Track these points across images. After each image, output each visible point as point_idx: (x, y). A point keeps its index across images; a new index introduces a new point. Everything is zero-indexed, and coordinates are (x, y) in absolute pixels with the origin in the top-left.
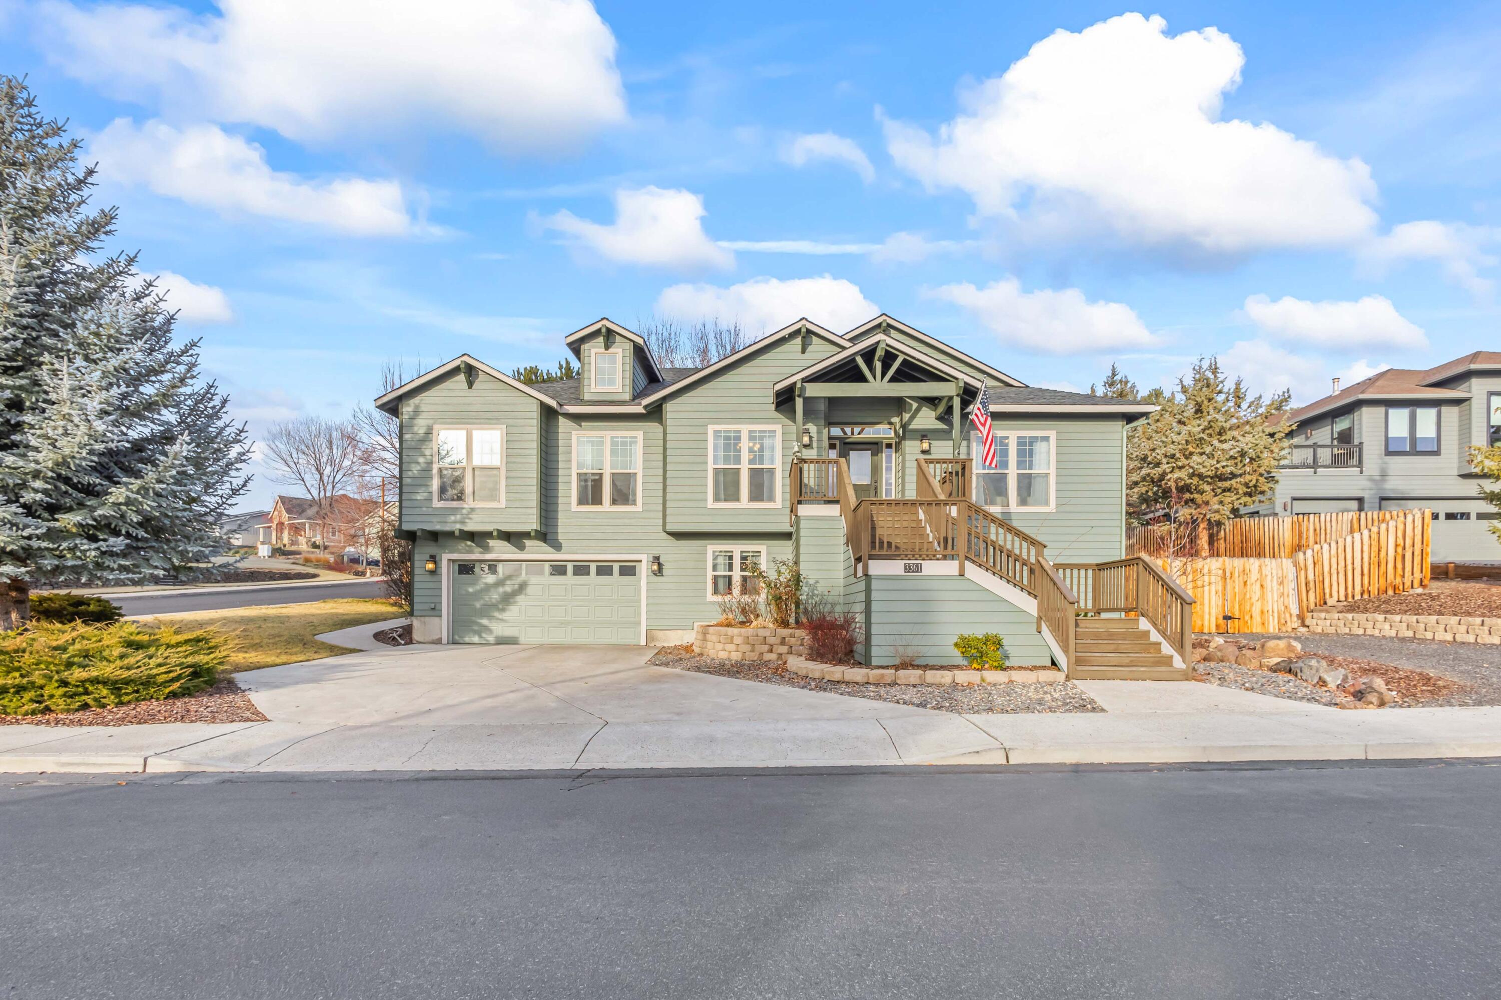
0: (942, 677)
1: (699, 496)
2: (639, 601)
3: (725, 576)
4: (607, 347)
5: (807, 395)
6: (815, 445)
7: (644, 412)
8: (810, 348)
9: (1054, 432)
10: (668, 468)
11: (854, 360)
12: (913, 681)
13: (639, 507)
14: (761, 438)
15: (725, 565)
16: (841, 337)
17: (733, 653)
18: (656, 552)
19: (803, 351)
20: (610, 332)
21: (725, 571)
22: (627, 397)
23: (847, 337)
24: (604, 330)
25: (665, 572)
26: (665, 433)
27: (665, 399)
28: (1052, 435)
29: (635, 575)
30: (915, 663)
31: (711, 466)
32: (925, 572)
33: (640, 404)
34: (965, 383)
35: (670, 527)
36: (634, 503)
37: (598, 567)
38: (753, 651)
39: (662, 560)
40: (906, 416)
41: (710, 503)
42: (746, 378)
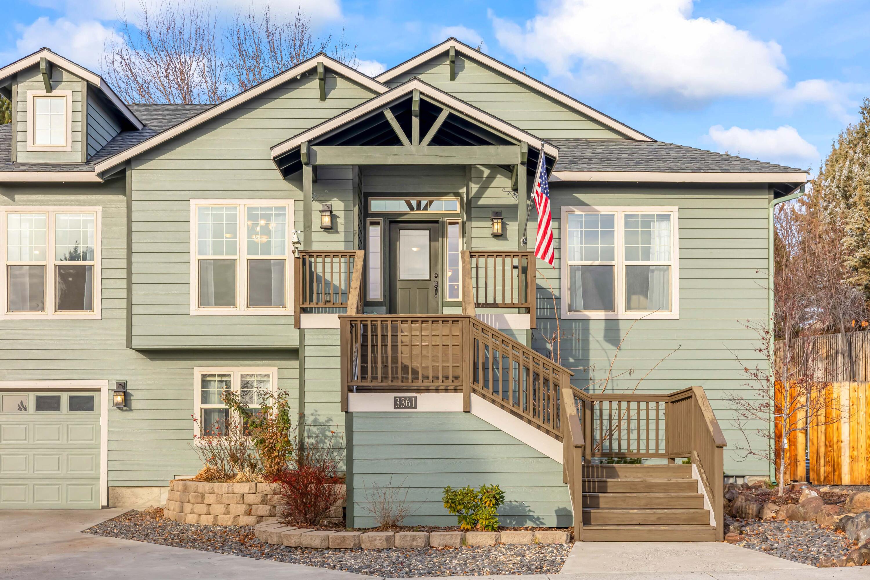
0: (414, 540)
1: (181, 299)
2: (98, 446)
3: (220, 411)
4: (50, 88)
5: (318, 163)
6: (341, 227)
7: (99, 180)
8: (333, 94)
9: (677, 208)
10: (134, 260)
11: (382, 115)
12: (378, 544)
13: (96, 314)
14: (268, 218)
15: (220, 394)
16: (373, 79)
17: (203, 517)
18: (121, 377)
19: (323, 97)
20: (51, 66)
21: (220, 403)
22: (78, 158)
23: (383, 79)
24: (43, 65)
25: (134, 404)
26: (130, 211)
27: (128, 162)
28: (674, 211)
29: (91, 409)
30: (398, 524)
31: (194, 257)
32: (420, 408)
33: (93, 170)
34: (529, 146)
35: (136, 342)
36: (90, 308)
37: (38, 399)
38: (227, 513)
39: (129, 388)
40: (474, 188)
41: (194, 309)
42: (244, 134)
